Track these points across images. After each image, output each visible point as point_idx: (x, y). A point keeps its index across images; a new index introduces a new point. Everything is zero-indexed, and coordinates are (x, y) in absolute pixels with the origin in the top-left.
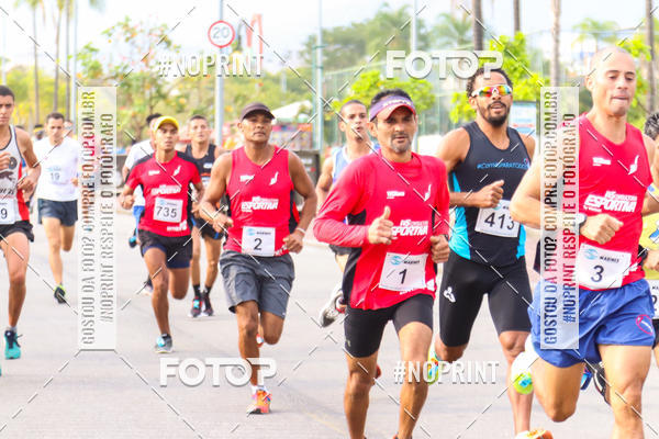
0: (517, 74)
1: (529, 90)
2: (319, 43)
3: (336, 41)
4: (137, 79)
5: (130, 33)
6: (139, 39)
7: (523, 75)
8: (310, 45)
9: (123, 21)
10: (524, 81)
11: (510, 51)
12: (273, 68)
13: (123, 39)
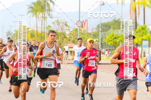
0: (144, 34)
1: (147, 37)
2: (100, 26)
3: (104, 26)
4: (60, 33)
5: (58, 23)
6: (60, 24)
7: (146, 34)
8: (98, 26)
9: (57, 20)
10: (146, 35)
11: (143, 29)
12: (90, 31)
13: (57, 24)
